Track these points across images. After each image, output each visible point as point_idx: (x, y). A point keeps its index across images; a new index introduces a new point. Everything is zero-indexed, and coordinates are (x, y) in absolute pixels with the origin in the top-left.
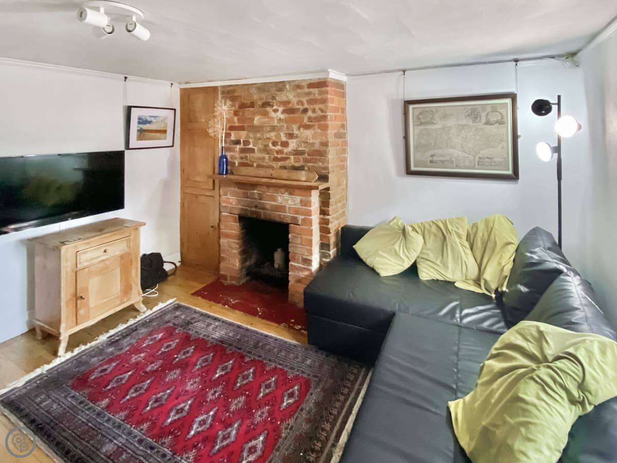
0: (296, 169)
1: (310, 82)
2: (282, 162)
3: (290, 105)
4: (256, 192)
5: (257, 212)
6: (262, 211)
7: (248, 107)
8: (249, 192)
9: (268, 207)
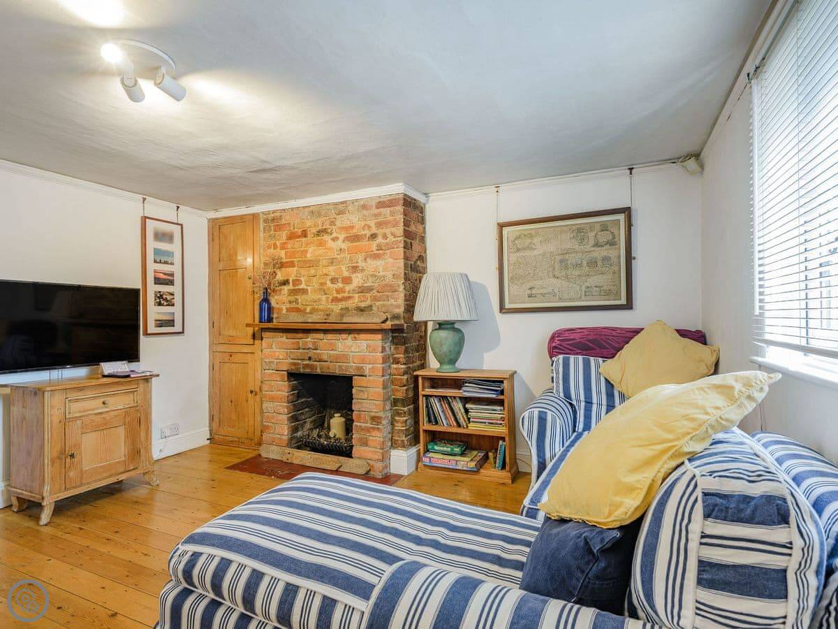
0: (361, 310)
1: (378, 201)
2: (344, 303)
3: (355, 231)
4: (310, 339)
5: (312, 365)
6: (318, 363)
7: (299, 237)
8: (301, 341)
9: (325, 357)
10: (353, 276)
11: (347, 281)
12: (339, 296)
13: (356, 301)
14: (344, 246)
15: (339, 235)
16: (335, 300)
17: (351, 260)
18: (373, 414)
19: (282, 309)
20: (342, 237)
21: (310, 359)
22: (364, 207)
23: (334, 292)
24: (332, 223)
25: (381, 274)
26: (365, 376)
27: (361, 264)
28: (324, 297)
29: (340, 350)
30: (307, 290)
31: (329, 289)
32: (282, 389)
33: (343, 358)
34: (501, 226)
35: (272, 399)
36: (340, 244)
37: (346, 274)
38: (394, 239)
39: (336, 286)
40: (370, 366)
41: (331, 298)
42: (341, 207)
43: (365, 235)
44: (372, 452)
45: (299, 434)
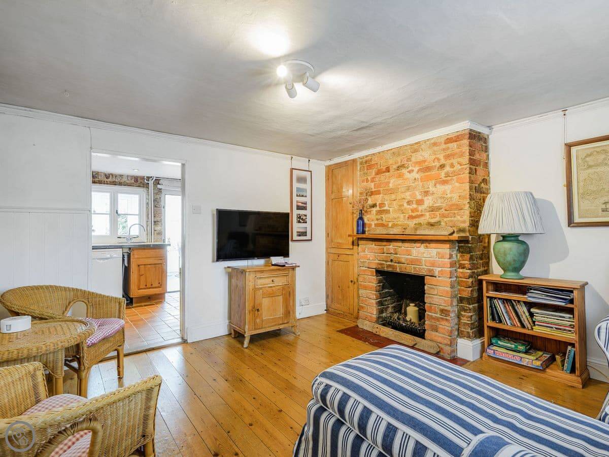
0: (432, 225)
1: (447, 137)
2: (417, 219)
3: (426, 164)
4: (392, 247)
5: (393, 265)
6: (398, 264)
7: (384, 172)
8: (385, 247)
9: (403, 260)
10: (425, 199)
11: (420, 202)
12: (414, 214)
13: (427, 218)
14: (417, 176)
15: (413, 168)
16: (411, 217)
17: (423, 186)
18: (441, 307)
19: (372, 225)
20: (416, 169)
21: (392, 261)
22: (435, 144)
23: (410, 211)
24: (409, 160)
25: (449, 196)
26: (435, 277)
27: (432, 189)
28: (402, 216)
29: (414, 255)
30: (389, 210)
31: (405, 209)
32: (372, 281)
33: (417, 262)
34: (569, 146)
35: (365, 288)
36: (415, 175)
37: (419, 197)
38: (460, 167)
39: (411, 207)
40: (440, 269)
41: (407, 216)
42: (416, 147)
43: (435, 166)
44: (442, 337)
45: (384, 315)
